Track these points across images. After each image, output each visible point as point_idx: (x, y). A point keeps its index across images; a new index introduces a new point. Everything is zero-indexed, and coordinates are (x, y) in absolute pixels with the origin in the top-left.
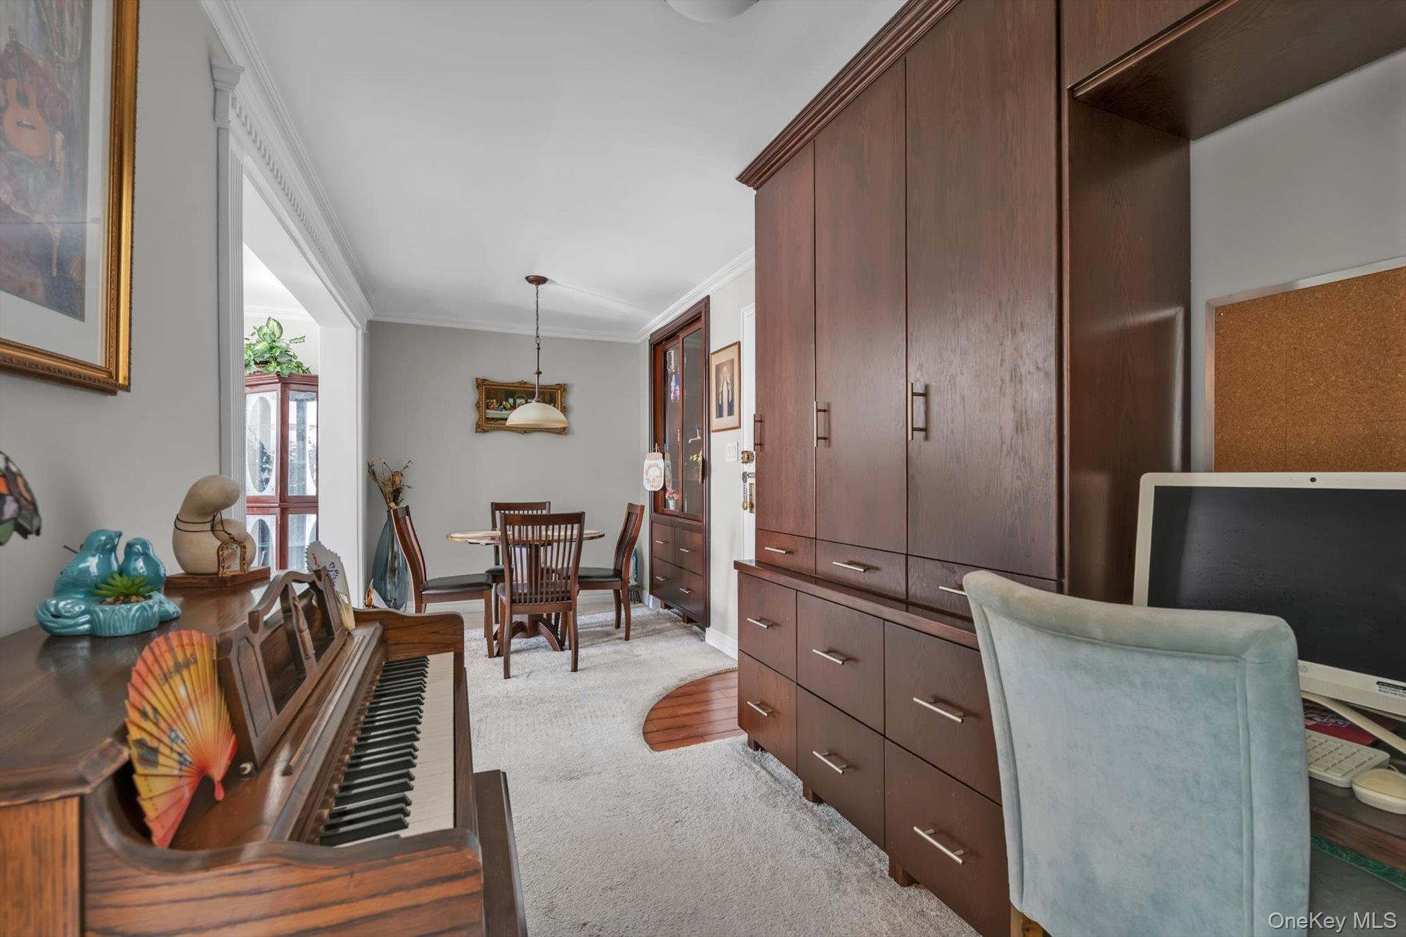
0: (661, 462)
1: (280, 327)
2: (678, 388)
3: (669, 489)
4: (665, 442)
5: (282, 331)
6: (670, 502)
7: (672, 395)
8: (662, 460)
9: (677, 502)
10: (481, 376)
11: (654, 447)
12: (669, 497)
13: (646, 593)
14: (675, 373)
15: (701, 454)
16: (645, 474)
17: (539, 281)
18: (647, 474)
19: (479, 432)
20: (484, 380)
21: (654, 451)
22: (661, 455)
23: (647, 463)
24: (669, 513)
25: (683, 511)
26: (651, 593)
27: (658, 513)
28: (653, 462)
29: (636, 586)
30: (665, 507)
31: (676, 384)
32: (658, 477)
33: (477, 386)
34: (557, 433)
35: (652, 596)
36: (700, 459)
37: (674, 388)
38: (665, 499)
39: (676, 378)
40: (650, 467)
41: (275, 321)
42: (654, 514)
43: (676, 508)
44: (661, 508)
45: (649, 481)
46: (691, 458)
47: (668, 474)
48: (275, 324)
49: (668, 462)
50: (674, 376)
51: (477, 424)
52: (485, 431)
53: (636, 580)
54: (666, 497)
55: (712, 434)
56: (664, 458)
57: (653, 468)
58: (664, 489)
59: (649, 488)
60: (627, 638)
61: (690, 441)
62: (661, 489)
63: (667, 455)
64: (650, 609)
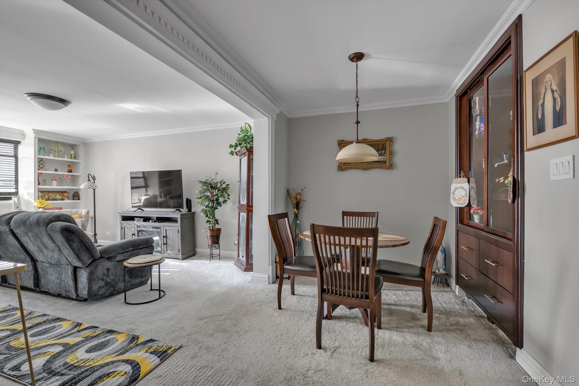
0: (466, 186)
1: (250, 127)
2: (482, 125)
3: (474, 206)
4: (470, 169)
5: (251, 128)
6: (474, 216)
7: (477, 132)
8: (467, 183)
9: (481, 217)
10: (341, 139)
11: (460, 173)
12: (474, 212)
13: (453, 282)
14: (480, 114)
15: (511, 174)
16: (451, 194)
17: (358, 57)
18: (454, 194)
19: (340, 170)
20: (342, 141)
21: (460, 177)
22: (466, 179)
23: (453, 186)
24: (473, 225)
25: (488, 226)
26: (457, 283)
27: (464, 224)
28: (458, 185)
29: (444, 274)
30: (470, 220)
31: (481, 123)
32: (464, 196)
33: (339, 145)
34: (387, 169)
35: (458, 287)
36: (510, 179)
37: (479, 126)
38: (470, 214)
39: (481, 118)
40: (456, 189)
41: (247, 124)
42: (459, 225)
43: (480, 222)
44: (466, 221)
45: (455, 199)
46: (497, 180)
47: (473, 194)
48: (248, 125)
49: (473, 185)
50: (478, 117)
51: (339, 166)
52: (343, 170)
53: (444, 269)
54: (472, 212)
55: (526, 153)
56: (469, 182)
57: (459, 190)
58: (469, 205)
59: (455, 204)
60: (429, 329)
61: (496, 165)
62: (466, 206)
63: (472, 179)
64: (456, 296)
